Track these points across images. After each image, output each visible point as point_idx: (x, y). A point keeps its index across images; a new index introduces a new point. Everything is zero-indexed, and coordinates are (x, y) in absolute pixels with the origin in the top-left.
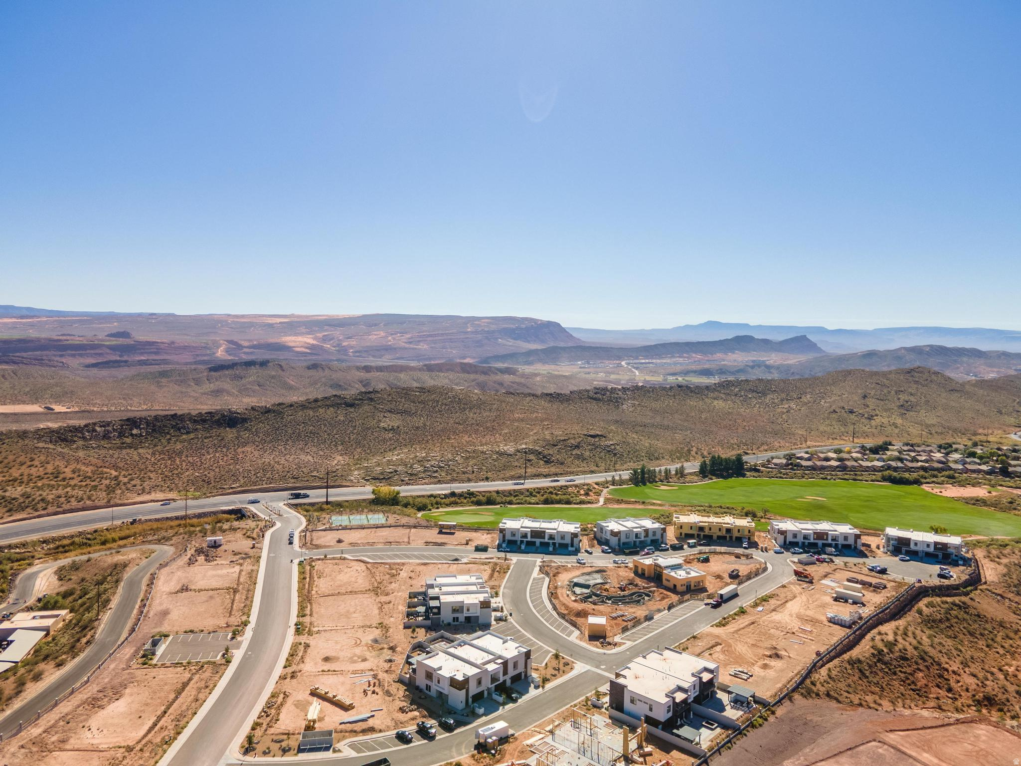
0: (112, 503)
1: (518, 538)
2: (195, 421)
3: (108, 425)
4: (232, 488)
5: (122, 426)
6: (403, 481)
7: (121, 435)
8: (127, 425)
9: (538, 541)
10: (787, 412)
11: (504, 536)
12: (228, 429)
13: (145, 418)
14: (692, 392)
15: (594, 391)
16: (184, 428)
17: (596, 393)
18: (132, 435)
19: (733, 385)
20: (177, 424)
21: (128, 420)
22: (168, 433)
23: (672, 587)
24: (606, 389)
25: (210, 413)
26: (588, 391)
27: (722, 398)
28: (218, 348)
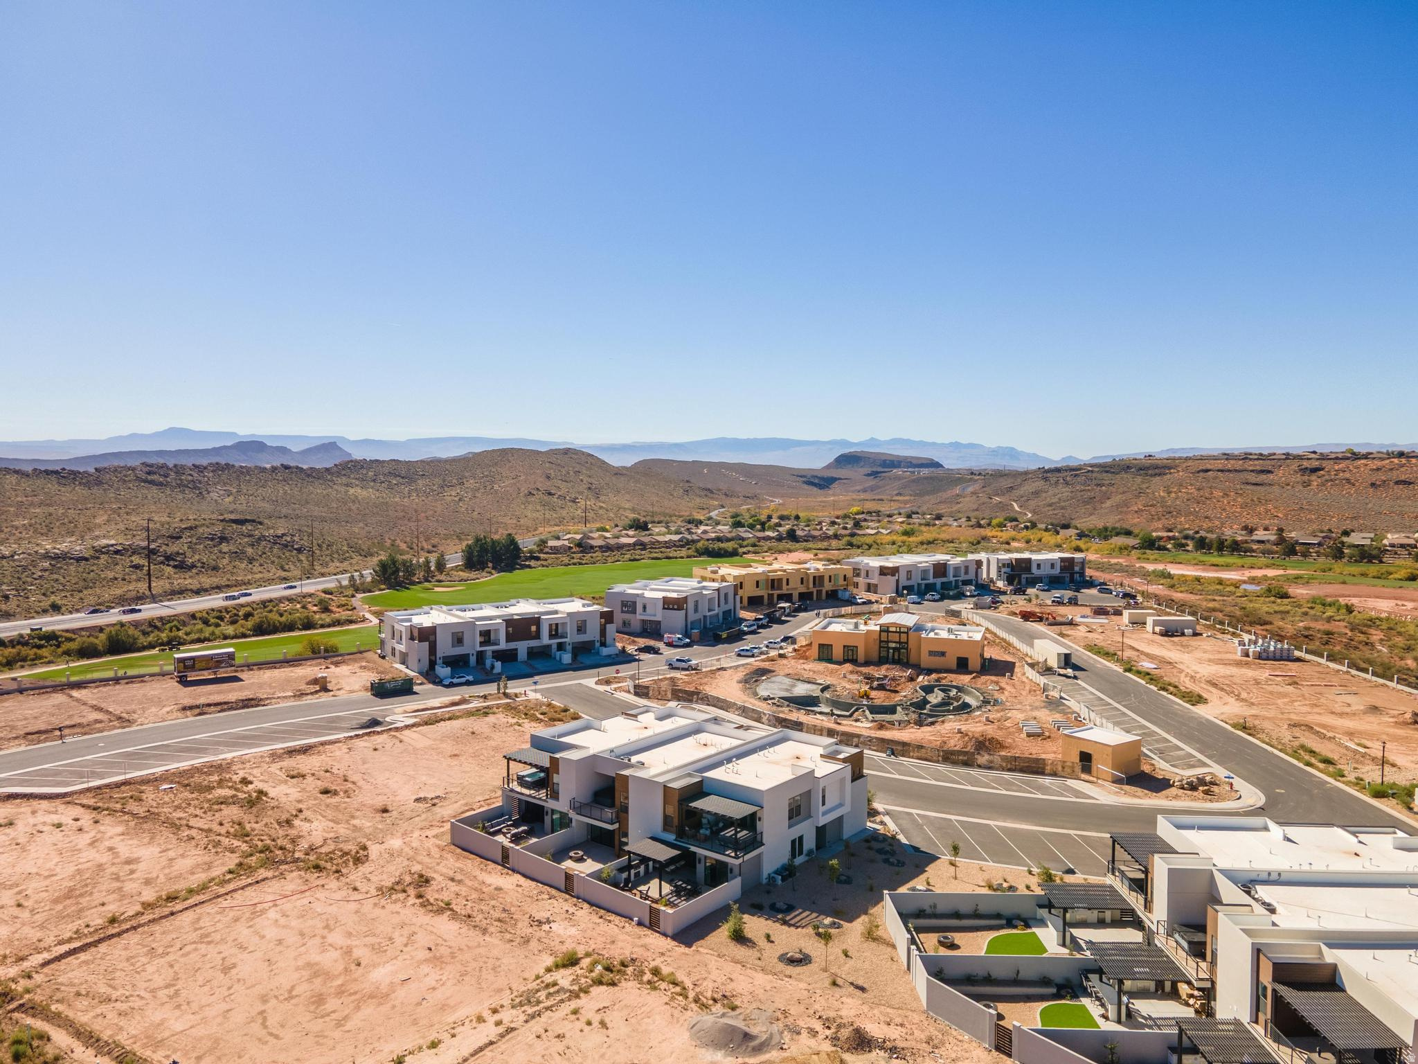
1: (472, 645)
9: (522, 647)
10: (460, 500)
11: (433, 650)
14: (308, 476)
15: (144, 469)
17: (149, 473)
19: (362, 467)
23: (954, 665)
24: (164, 466)
26: (133, 469)
27: (357, 485)
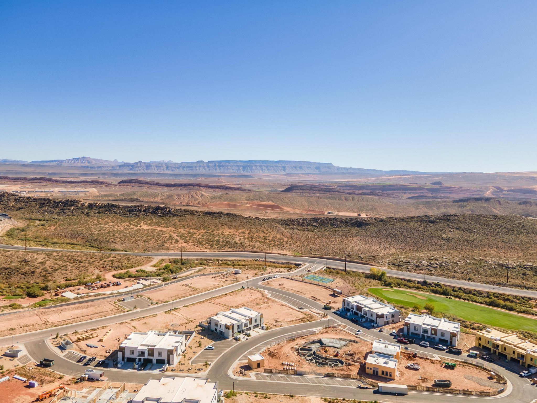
0: (263, 251)
2: (342, 222)
3: (305, 220)
4: (315, 254)
5: (310, 221)
6: (408, 268)
7: (308, 225)
8: (313, 221)
9: (359, 314)
11: (344, 305)
12: (356, 228)
13: (321, 219)
16: (335, 225)
18: (312, 225)
20: (334, 223)
21: (314, 218)
22: (327, 226)
25: (351, 219)
28: (487, 191)
